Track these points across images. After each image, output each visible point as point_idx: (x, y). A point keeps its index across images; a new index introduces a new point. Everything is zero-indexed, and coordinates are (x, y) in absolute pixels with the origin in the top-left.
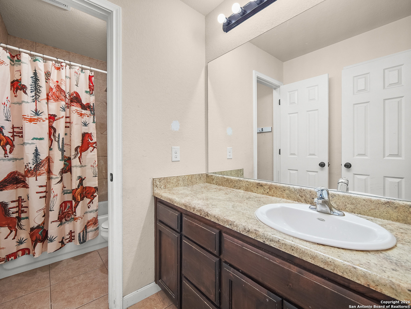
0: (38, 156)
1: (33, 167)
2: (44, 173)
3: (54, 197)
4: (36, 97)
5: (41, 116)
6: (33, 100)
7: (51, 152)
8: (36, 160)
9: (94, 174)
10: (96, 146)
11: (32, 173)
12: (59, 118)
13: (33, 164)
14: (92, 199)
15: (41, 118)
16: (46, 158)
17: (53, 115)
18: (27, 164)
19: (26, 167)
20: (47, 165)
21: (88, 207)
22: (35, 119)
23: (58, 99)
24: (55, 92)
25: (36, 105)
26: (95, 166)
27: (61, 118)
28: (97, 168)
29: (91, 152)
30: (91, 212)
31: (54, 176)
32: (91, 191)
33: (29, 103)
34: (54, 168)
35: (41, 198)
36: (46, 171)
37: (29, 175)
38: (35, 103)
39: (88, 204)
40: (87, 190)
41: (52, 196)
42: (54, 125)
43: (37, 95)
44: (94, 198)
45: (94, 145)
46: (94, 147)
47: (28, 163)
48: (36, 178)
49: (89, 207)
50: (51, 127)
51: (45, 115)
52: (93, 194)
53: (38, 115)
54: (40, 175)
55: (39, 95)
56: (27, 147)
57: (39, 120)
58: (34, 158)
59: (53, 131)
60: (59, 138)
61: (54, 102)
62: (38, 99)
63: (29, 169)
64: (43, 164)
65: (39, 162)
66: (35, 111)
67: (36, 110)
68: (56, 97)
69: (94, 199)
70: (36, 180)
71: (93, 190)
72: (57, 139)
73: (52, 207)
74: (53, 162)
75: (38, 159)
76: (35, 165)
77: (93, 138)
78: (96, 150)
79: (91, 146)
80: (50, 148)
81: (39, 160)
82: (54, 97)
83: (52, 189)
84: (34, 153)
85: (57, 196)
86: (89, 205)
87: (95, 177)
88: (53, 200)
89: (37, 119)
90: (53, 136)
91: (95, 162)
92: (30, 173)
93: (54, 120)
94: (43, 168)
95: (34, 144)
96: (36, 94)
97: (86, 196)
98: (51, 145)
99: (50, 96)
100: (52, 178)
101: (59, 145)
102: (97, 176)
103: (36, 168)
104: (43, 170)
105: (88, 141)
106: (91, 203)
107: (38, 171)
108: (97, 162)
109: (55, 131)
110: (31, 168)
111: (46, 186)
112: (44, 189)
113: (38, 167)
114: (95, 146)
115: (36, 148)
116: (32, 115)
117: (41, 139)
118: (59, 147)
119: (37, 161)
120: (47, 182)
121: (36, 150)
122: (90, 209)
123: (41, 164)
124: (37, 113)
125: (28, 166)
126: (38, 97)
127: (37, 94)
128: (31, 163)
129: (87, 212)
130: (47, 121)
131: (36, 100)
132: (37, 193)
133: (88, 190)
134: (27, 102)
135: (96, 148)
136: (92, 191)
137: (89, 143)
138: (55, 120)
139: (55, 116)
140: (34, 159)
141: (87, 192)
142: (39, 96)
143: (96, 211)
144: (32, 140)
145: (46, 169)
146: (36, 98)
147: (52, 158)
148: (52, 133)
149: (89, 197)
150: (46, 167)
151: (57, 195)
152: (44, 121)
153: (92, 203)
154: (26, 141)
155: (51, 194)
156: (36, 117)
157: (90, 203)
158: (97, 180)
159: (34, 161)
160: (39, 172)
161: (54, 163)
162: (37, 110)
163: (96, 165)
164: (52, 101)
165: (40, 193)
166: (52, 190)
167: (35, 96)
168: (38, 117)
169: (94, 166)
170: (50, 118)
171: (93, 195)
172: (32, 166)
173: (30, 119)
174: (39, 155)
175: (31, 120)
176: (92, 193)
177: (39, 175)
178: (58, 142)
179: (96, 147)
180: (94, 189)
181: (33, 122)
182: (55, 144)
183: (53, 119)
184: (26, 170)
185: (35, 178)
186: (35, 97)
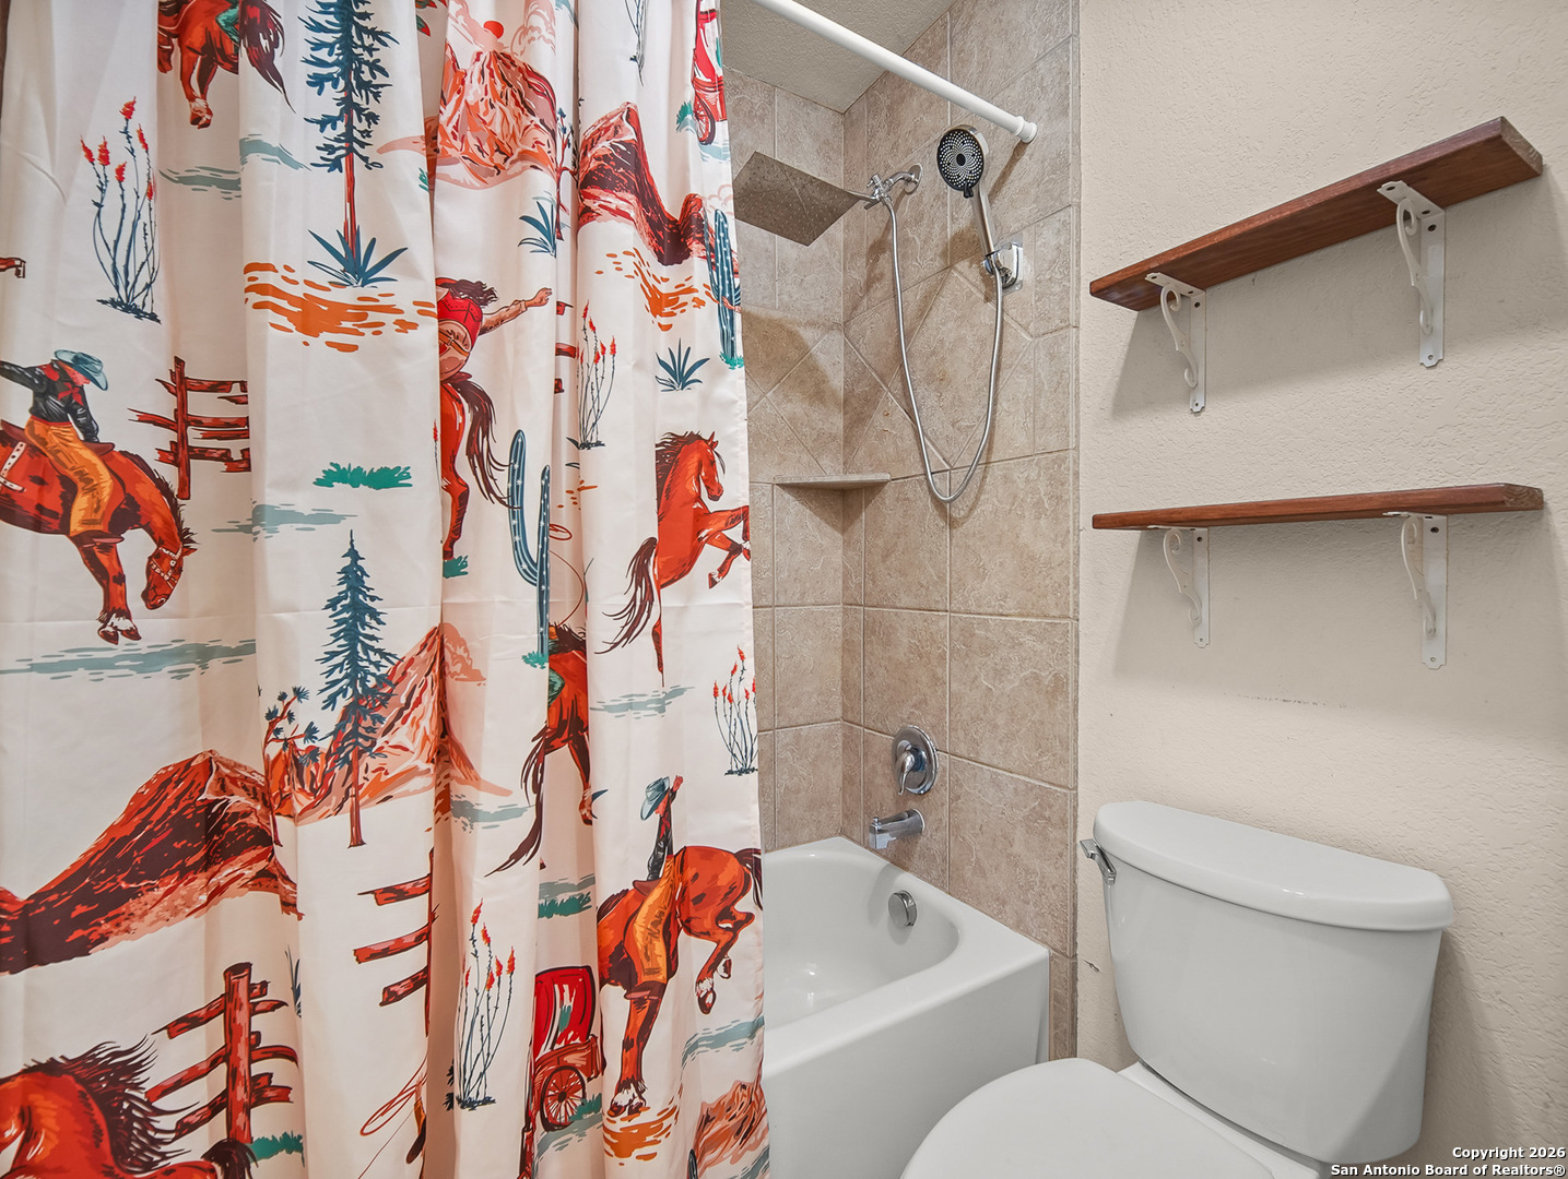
0: (364, 624)
1: (327, 721)
2: (411, 773)
3: (489, 985)
4: (350, 127)
5: (383, 287)
6: (329, 149)
7: (464, 591)
8: (353, 658)
9: (736, 751)
10: (746, 537)
11: (325, 776)
12: (519, 308)
13: (332, 701)
14: (725, 938)
15: (384, 301)
16: (424, 646)
17: (464, 284)
18: (282, 697)
19: (273, 730)
20: (429, 700)
21: (702, 1001)
22: (339, 311)
23: (498, 158)
24: (482, 105)
25: (351, 198)
26: (738, 692)
27: (529, 304)
28: (751, 705)
29: (713, 583)
30: (718, 1041)
31: (485, 802)
32: (715, 877)
33: (296, 165)
34: (488, 725)
35: (390, 996)
36: (425, 755)
37: (301, 797)
38: (339, 178)
39: (700, 981)
40: (690, 873)
41: (477, 970)
42: (477, 367)
43: (360, 111)
44: (735, 932)
45: (735, 534)
46: (734, 550)
47: (291, 695)
48: (356, 822)
49: (709, 999)
50: (455, 386)
51: (413, 273)
52: (728, 902)
53: (365, 278)
54: (383, 790)
55: (373, 107)
56: (278, 544)
57: (373, 317)
58: (334, 648)
59: (468, 416)
60: (517, 473)
61: (472, 187)
62: (363, 145)
63: (301, 745)
64: (403, 700)
65: (372, 682)
66: (344, 240)
67: (351, 235)
68: (486, 147)
69: (735, 938)
70: (357, 841)
71: (732, 871)
72: (502, 482)
73: (479, 1068)
74: (476, 677)
75: (366, 648)
76: (342, 702)
77: (721, 478)
78: (749, 573)
79: (710, 539)
80: (448, 553)
81: (377, 665)
82: (472, 141)
83: (478, 911)
84: (332, 604)
85: (511, 968)
86: (706, 985)
87: (740, 772)
88: (483, 1011)
89: (360, 313)
90: (469, 454)
91: (742, 658)
92: (306, 777)
93: (476, 328)
94: (402, 735)
95: (336, 519)
96: (348, 105)
97: (688, 921)
98: (455, 532)
99: (449, 129)
100: (470, 812)
101: (519, 529)
102: (755, 764)
103: (354, 733)
104: (408, 744)
105: (698, 498)
106: (721, 968)
107: (367, 759)
108: (750, 662)
109: (484, 419)
110: (311, 732)
111: (426, 886)
112: (409, 916)
113: (367, 722)
114: (739, 540)
115: (353, 554)
116: (322, 278)
117: (387, 479)
118: (520, 548)
119: (356, 673)
120: (432, 851)
121: (353, 576)
122: (718, 1020)
123: (389, 696)
124: (355, 261)
125: (291, 717)
126: (363, 126)
127: (357, 106)
128: (313, 693)
129: (695, 1046)
130: (429, 329)
131: (350, 151)
132: (365, 955)
133: (696, 876)
134: (283, 156)
135: (748, 554)
136: (724, 880)
137: (703, 517)
138: (484, 331)
139: (482, 294)
140: (334, 654)
141: (693, 893)
142: (373, 118)
143: (752, 1036)
144: (319, 482)
145: (426, 738)
146: (348, 136)
147: (462, 643)
148: (459, 435)
149: (708, 924)
150: (425, 723)
151: (512, 960)
152: (405, 326)
153: (727, 968)
154: (272, 498)
155: (471, 962)
156: (348, 296)
157: (710, 969)
158: (754, 795)
159: (337, 675)
160: (374, 763)
161: (489, 682)
162: (355, 233)
163: (748, 684)
164: (459, 171)
165: (386, 952)
166: (475, 920)
167: (340, 118)
168: (368, 291)
169: (735, 697)
170: (445, 311)
171: (726, 913)
172: (319, 718)
173: (307, 303)
174: (374, 614)
175: (312, 317)
176: (723, 893)
177: (372, 797)
178: (514, 501)
179: (747, 545)
180: (734, 865)
181: (326, 336)
182: (488, 521)
183: (471, 321)
184: (274, 749)
185: (344, 818)
186: (341, 127)
